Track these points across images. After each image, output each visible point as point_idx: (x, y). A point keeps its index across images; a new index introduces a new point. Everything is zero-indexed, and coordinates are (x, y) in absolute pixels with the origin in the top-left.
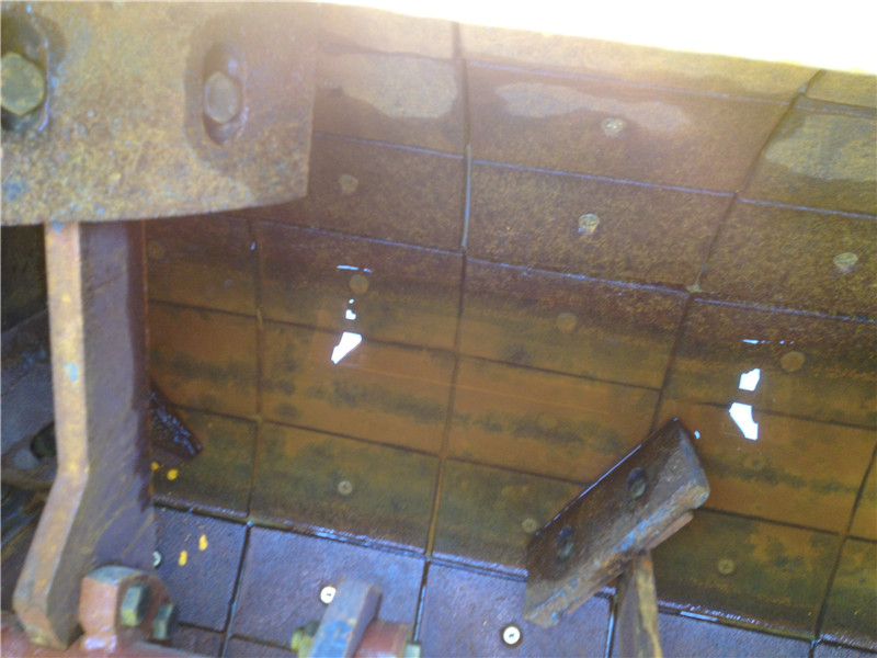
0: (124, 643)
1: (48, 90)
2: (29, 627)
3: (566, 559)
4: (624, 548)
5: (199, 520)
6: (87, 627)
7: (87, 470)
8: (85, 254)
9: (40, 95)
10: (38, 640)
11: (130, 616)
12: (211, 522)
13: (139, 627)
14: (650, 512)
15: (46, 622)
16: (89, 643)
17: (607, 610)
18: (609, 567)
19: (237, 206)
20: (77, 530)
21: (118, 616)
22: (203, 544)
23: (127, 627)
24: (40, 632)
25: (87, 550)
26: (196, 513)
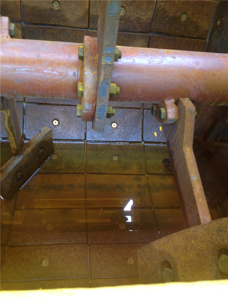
0: (163, 102)
1: (217, 265)
2: (190, 102)
3: (41, 149)
4: (22, 155)
5: (158, 141)
6: (174, 105)
7: (184, 150)
8: (198, 215)
9: (219, 262)
10: (187, 99)
11: (163, 110)
12: (155, 140)
13: (160, 107)
14: (14, 168)
15: (185, 104)
16: (173, 101)
17: (26, 135)
18: (26, 148)
19: (157, 241)
20: (183, 132)
21: (166, 110)
22: (155, 134)
23: (163, 107)
24: (187, 102)
25: (179, 127)
26: (160, 143)
